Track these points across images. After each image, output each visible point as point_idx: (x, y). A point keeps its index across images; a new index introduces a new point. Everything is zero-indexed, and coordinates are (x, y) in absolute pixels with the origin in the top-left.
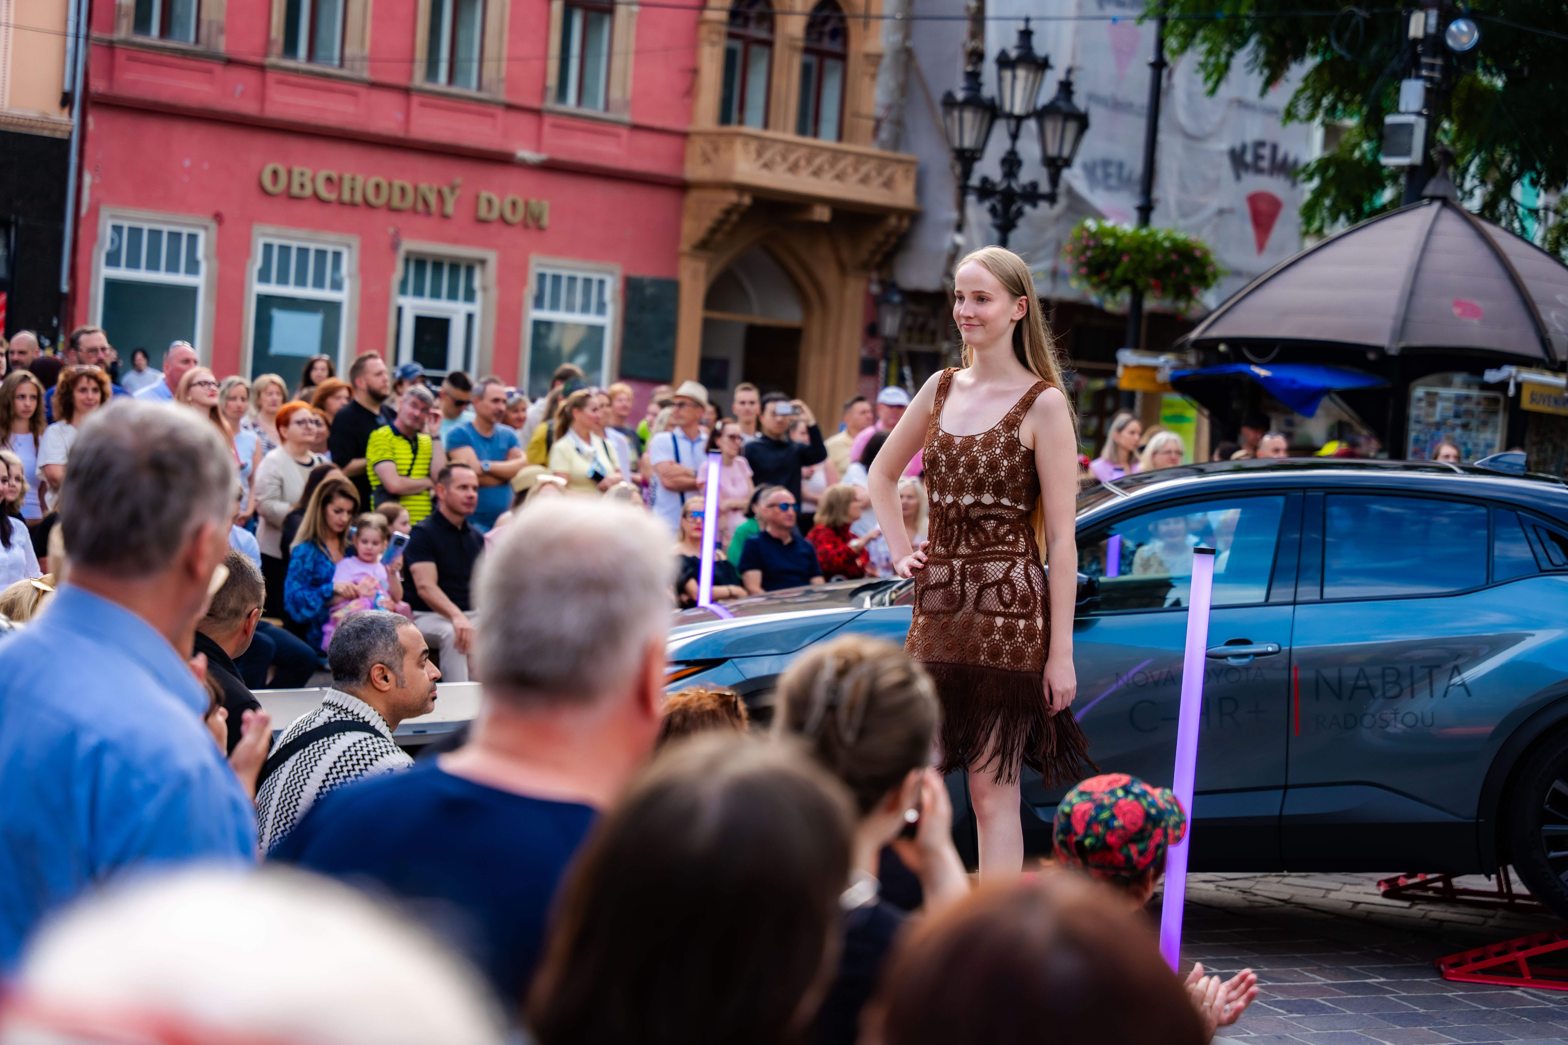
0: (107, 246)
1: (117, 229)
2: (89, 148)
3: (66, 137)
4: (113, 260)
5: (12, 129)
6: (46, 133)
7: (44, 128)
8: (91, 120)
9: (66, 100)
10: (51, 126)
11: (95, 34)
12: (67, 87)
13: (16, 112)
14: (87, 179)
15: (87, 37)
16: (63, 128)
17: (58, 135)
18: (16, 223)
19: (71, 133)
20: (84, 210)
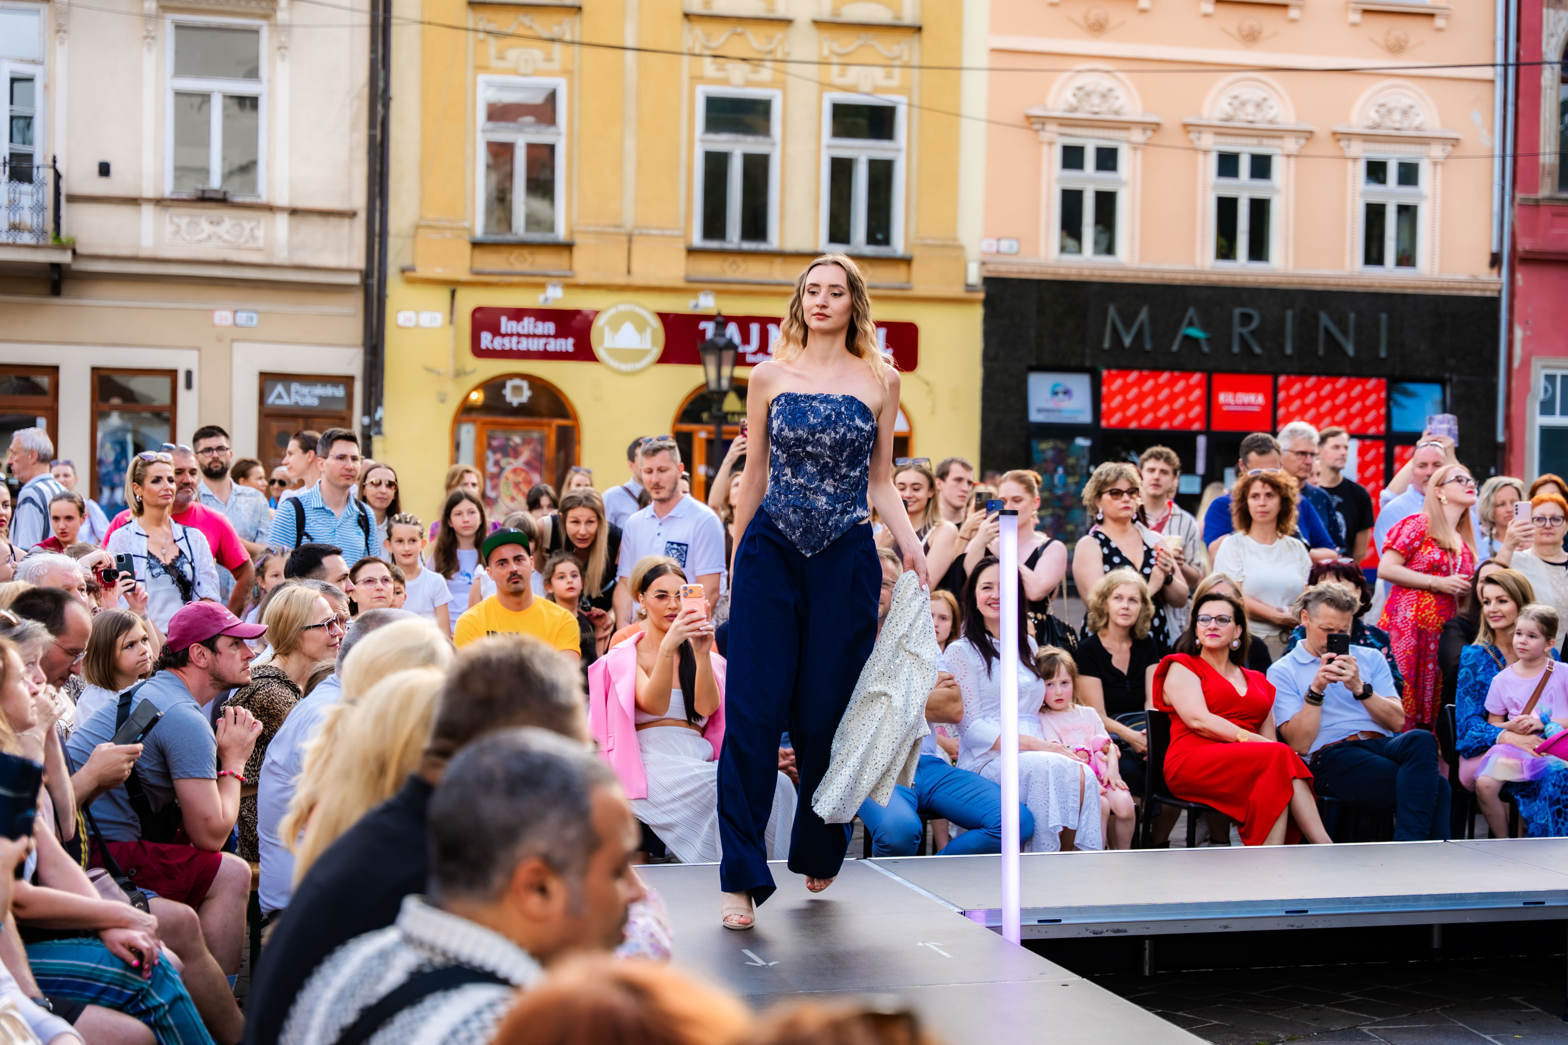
0: (1541, 396)
1: (1550, 379)
2: (1517, 303)
3: (1496, 294)
4: (1547, 408)
5: (1443, 292)
6: (1476, 293)
7: (1474, 289)
8: (1519, 277)
9: (1495, 261)
10: (1480, 286)
11: (1519, 196)
12: (1495, 248)
13: (1446, 276)
14: (1519, 333)
15: (1513, 198)
16: (1493, 287)
17: (1488, 294)
18: (1450, 380)
19: (1500, 291)
20: (1516, 364)
